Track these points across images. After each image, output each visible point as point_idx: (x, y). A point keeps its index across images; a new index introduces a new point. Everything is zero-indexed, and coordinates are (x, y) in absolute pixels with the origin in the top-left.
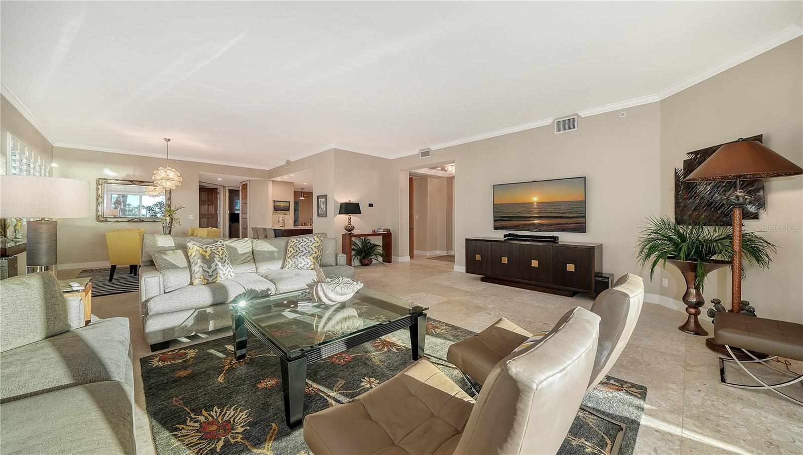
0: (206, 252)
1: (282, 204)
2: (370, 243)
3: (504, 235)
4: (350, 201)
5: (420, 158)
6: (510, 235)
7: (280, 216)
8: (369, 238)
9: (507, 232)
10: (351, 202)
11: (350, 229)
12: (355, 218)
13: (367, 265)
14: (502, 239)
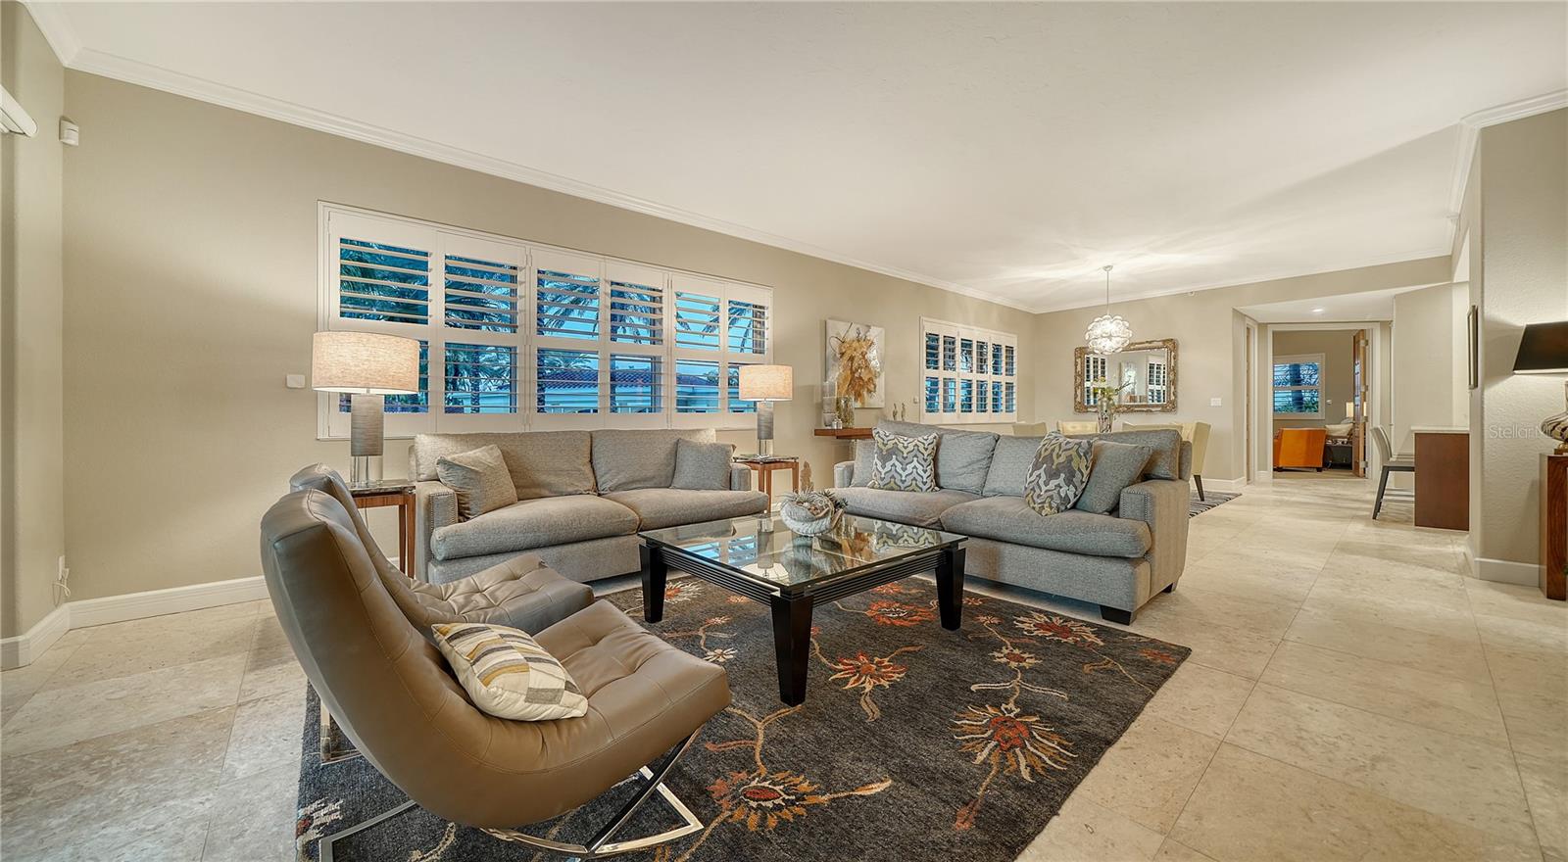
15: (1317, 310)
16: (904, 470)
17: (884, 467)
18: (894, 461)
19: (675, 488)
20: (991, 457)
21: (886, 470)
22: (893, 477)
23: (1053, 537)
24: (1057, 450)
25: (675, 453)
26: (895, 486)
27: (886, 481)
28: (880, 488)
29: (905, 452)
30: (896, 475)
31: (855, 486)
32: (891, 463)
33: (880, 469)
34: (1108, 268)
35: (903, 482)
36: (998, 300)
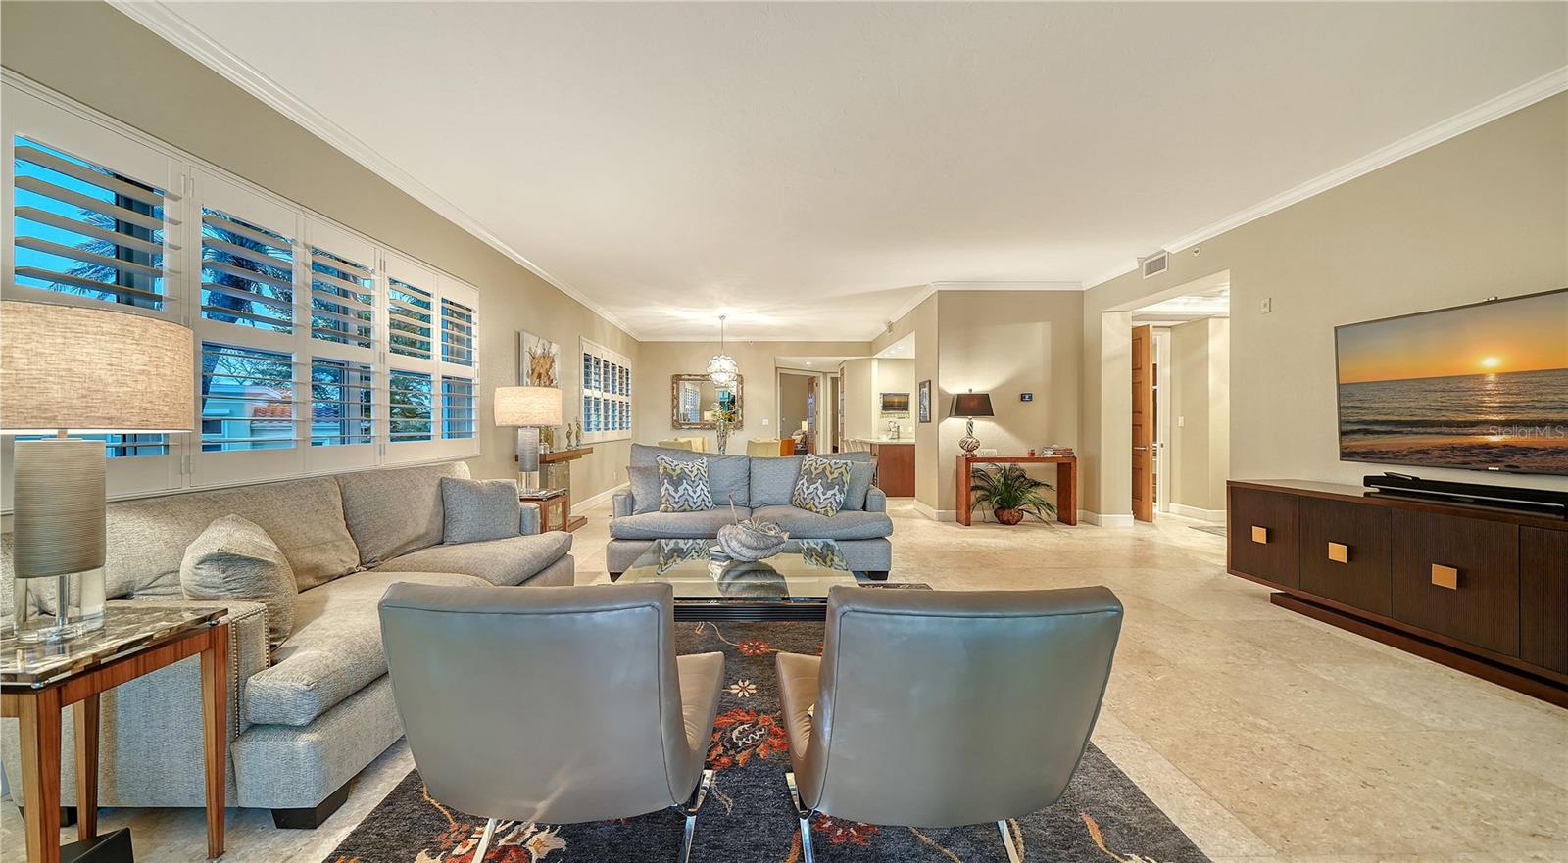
0: (674, 471)
1: (896, 399)
2: (1023, 476)
3: (1365, 478)
4: (971, 390)
5: (1145, 278)
6: (1390, 479)
7: (894, 418)
8: (1022, 465)
9: (1379, 470)
10: (973, 392)
11: (970, 448)
12: (982, 426)
13: (1008, 523)
14: (1359, 490)
15: (808, 363)
16: (695, 492)
17: (676, 491)
18: (685, 485)
19: (454, 543)
20: (749, 476)
21: (680, 494)
22: (687, 500)
23: (843, 531)
24: (828, 468)
25: (442, 498)
26: (686, 507)
27: (680, 504)
28: (674, 512)
29: (692, 475)
30: (689, 497)
31: (641, 513)
32: (683, 487)
33: (673, 493)
34: (722, 318)
35: (695, 503)
36: (622, 327)
